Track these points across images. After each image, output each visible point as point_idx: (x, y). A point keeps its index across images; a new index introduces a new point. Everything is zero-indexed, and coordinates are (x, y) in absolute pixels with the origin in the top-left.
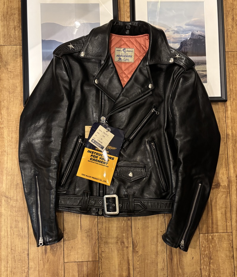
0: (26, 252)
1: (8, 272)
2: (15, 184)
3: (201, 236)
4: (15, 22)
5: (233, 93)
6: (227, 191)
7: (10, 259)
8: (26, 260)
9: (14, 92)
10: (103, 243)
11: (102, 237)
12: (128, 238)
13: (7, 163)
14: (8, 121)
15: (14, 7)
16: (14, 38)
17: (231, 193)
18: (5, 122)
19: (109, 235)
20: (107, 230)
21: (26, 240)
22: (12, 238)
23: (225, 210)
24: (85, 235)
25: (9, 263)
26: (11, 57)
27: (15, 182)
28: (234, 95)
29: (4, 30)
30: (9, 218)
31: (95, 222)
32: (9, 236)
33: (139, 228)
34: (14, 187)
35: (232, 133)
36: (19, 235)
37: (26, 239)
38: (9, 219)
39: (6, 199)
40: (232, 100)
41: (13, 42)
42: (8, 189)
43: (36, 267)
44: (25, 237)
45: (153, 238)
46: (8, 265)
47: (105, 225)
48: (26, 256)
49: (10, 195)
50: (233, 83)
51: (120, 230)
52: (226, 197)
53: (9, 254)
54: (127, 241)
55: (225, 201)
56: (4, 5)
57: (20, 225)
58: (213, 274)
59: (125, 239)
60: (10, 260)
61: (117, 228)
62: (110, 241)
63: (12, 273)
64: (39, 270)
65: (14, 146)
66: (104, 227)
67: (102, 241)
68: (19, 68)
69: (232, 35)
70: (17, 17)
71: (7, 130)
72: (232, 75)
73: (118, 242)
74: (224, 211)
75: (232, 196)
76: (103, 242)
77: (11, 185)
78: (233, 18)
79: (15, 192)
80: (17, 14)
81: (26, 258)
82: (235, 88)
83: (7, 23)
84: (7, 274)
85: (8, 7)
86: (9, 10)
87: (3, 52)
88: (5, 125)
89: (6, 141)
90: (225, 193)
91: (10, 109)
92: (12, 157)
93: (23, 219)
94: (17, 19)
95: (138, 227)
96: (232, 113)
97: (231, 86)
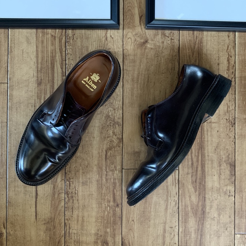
3: (237, 237)
10: (73, 243)
11: (72, 233)
12: (114, 235)
19: (82, 229)
20: (79, 221)
24: (43, 227)
31: (60, 208)
33: (133, 221)
45: (157, 238)
47: (77, 212)
51: (103, 223)
54: (113, 241)
59: (109, 237)
61: (97, 219)
62: (84, 239)
66: (75, 216)
67: (72, 239)
73: (97, 242)
76: (73, 241)
95: (132, 218)
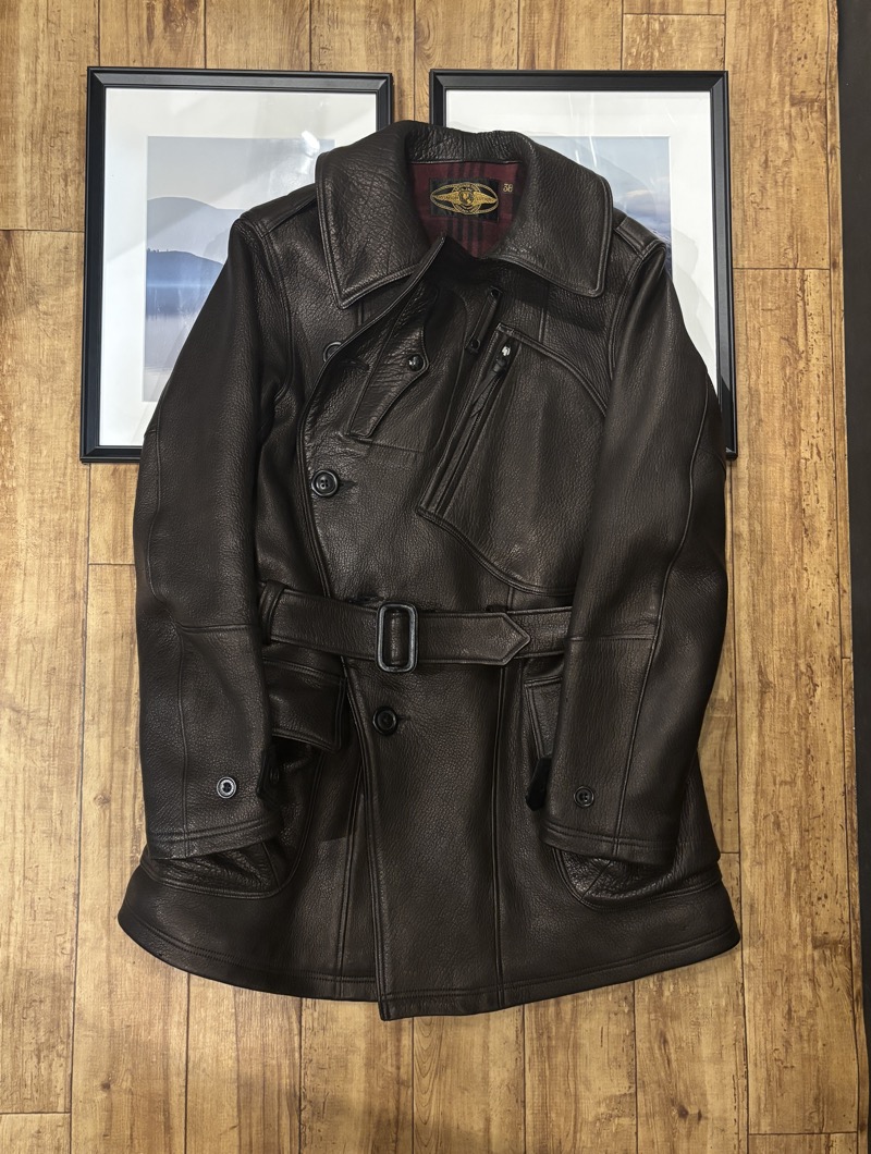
0: (71, 890)
1: (11, 949)
2: (45, 670)
4: (69, 157)
5: (759, 402)
6: (729, 720)
7: (21, 910)
8: (70, 914)
9: (53, 378)
13: (23, 601)
14: (32, 469)
15: (67, 110)
16: (62, 209)
17: (742, 726)
18: (22, 472)
21: (72, 851)
22: (28, 841)
23: (719, 780)
25: (14, 921)
26: (51, 267)
27: (45, 663)
28: (762, 407)
29: (31, 183)
30: (20, 776)
32: (20, 835)
34: (40, 680)
35: (752, 532)
36: (50, 834)
37: (73, 848)
38: (20, 780)
39: (14, 716)
40: (754, 423)
41: (58, 221)
42: (22, 684)
43: (101, 939)
44: (69, 839)
46: (13, 929)
48: (70, 900)
49: (27, 703)
50: (759, 369)
52: (725, 737)
53: (17, 893)
55: (720, 751)
56: (35, 103)
57: (55, 800)
58: (672, 987)
60: (17, 912)
63: (22, 953)
64: (108, 946)
65: (45, 550)
68: (74, 301)
69: (762, 216)
70: (74, 142)
71: (28, 495)
72: (757, 344)
74: (716, 782)
75: (742, 735)
77: (32, 671)
78: (766, 161)
79: (44, 694)
80: (74, 133)
81: (70, 907)
82: (764, 385)
83: (40, 159)
84: (8, 957)
85: (47, 108)
86: (50, 118)
87: (26, 251)
88: (21, 481)
89: (22, 533)
90: (721, 726)
91: (40, 430)
92: (39, 583)
93: (66, 783)
94: (74, 149)
96: (752, 465)
97: (754, 376)
